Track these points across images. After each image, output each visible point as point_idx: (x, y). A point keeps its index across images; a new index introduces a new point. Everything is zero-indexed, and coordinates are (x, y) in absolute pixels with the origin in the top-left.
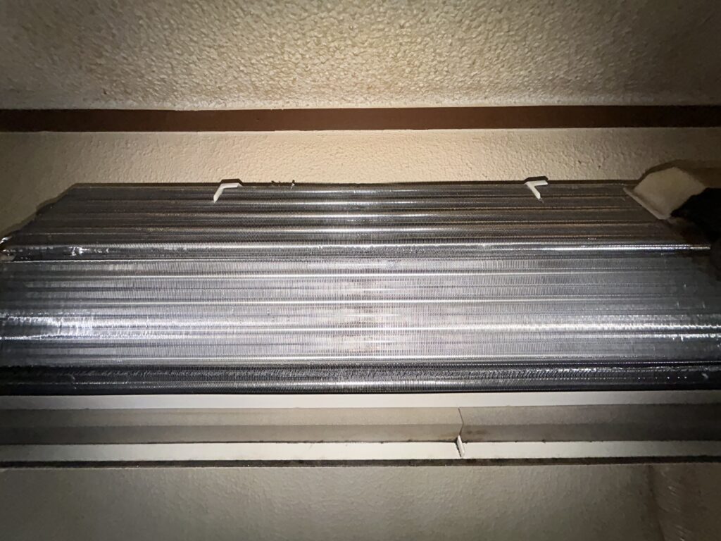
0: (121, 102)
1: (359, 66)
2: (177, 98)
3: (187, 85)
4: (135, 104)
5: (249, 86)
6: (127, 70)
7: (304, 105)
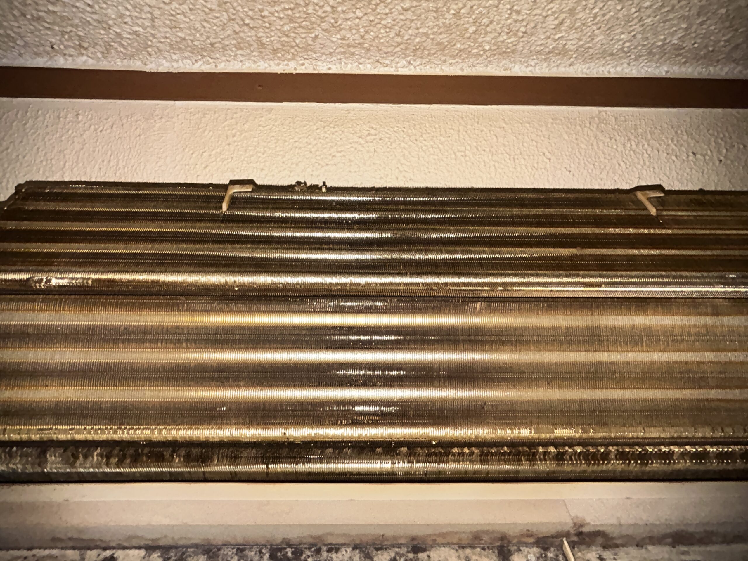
0: (71, 58)
1: (408, 22)
2: (150, 55)
3: (168, 41)
4: (91, 61)
5: (252, 43)
6: (88, 19)
7: (325, 68)
